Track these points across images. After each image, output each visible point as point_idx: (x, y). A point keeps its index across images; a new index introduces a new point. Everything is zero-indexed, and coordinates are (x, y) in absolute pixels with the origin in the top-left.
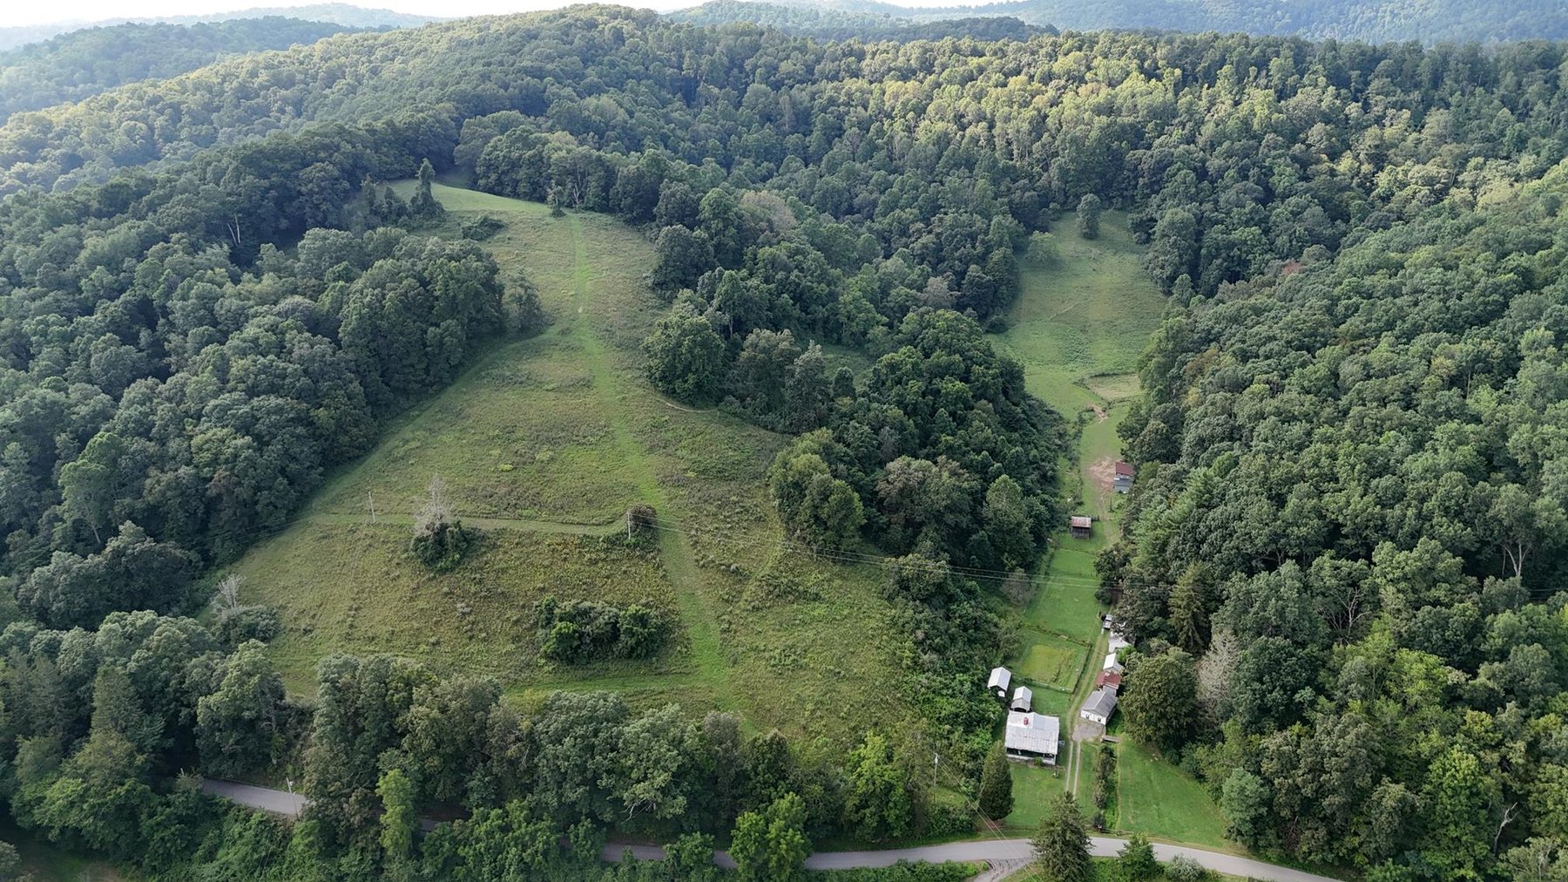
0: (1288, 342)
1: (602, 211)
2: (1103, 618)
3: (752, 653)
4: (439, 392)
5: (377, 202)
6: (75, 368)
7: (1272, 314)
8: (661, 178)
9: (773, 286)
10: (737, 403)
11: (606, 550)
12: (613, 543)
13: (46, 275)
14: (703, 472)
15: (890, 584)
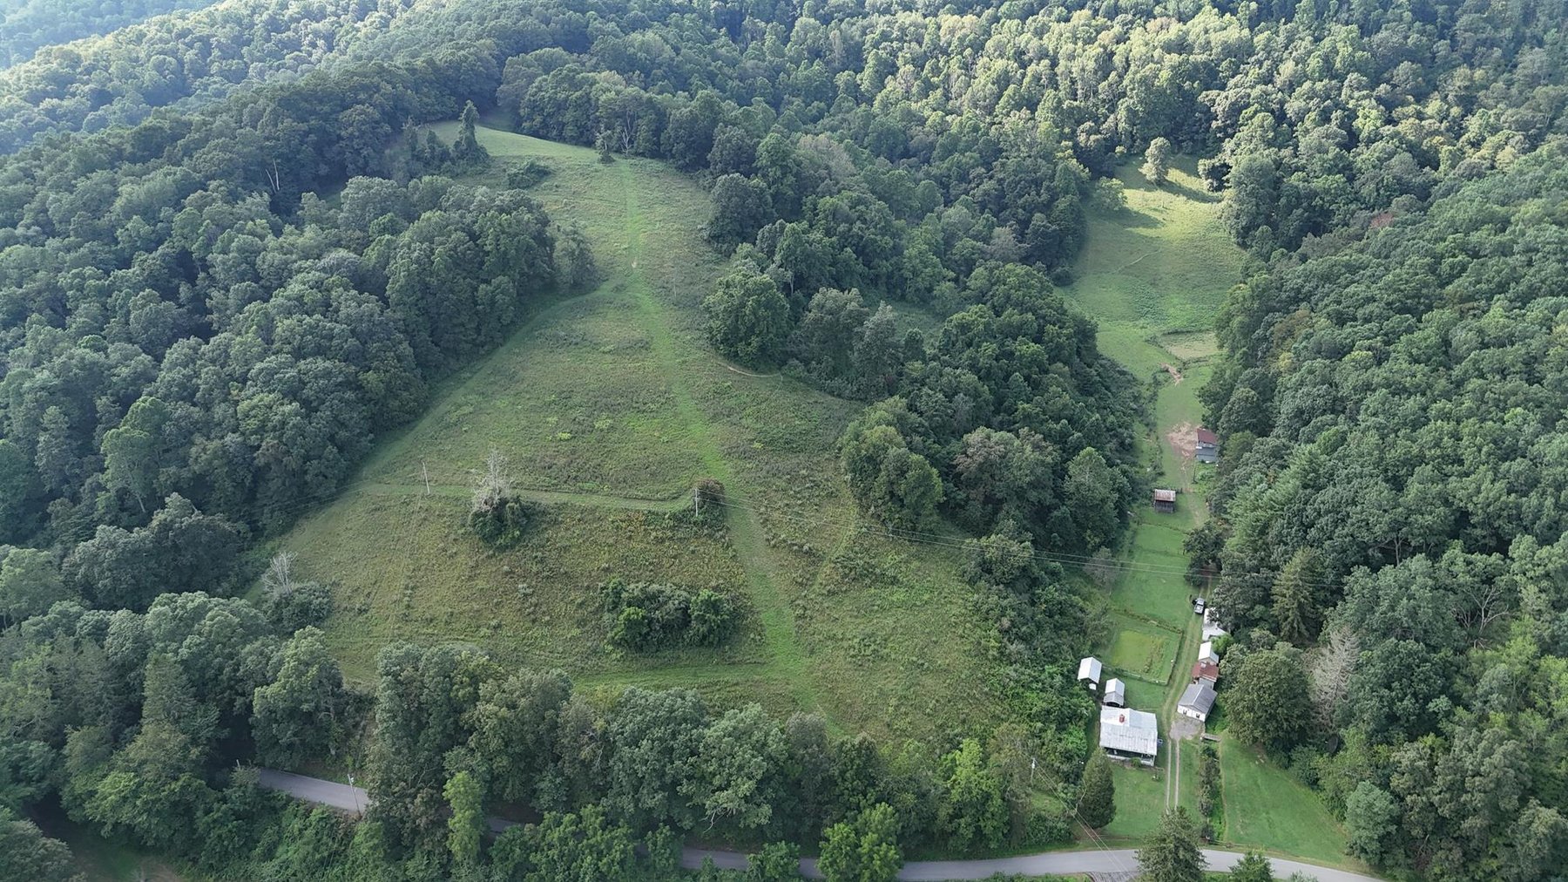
0: (1388, 304)
1: (653, 157)
2: (1194, 603)
3: (829, 643)
4: (489, 353)
5: (419, 147)
6: (114, 325)
7: (1368, 272)
8: (714, 122)
9: (834, 239)
10: (801, 367)
11: (672, 528)
12: (680, 520)
13: (81, 224)
14: (772, 442)
15: (971, 567)
